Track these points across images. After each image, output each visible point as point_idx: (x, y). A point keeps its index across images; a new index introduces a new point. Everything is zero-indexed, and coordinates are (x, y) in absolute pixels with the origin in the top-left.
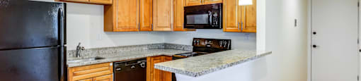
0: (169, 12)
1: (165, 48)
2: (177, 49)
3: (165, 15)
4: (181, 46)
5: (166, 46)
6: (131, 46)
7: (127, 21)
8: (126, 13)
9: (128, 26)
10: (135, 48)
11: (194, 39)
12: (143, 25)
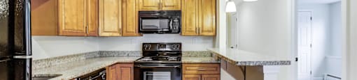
0: (118, 16)
1: (101, 57)
2: (118, 56)
3: (112, 18)
4: (124, 52)
5: (102, 55)
6: (68, 57)
7: (75, 21)
8: (74, 12)
9: (76, 28)
10: (72, 59)
11: (144, 44)
12: (90, 29)
